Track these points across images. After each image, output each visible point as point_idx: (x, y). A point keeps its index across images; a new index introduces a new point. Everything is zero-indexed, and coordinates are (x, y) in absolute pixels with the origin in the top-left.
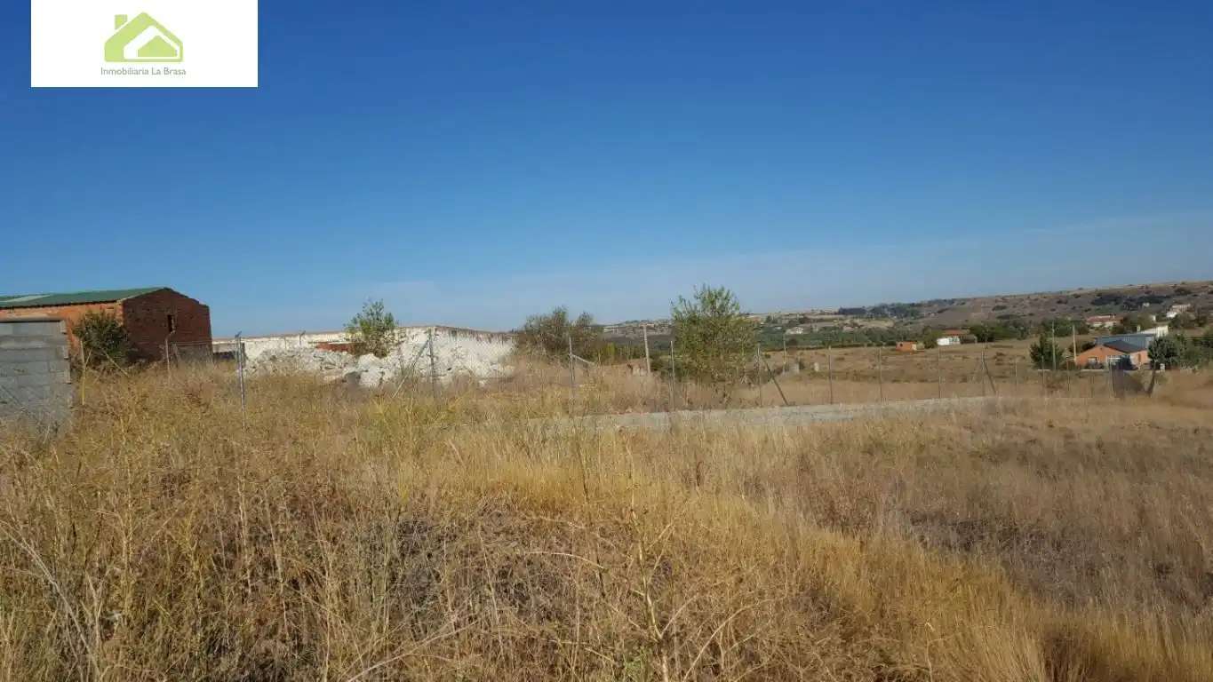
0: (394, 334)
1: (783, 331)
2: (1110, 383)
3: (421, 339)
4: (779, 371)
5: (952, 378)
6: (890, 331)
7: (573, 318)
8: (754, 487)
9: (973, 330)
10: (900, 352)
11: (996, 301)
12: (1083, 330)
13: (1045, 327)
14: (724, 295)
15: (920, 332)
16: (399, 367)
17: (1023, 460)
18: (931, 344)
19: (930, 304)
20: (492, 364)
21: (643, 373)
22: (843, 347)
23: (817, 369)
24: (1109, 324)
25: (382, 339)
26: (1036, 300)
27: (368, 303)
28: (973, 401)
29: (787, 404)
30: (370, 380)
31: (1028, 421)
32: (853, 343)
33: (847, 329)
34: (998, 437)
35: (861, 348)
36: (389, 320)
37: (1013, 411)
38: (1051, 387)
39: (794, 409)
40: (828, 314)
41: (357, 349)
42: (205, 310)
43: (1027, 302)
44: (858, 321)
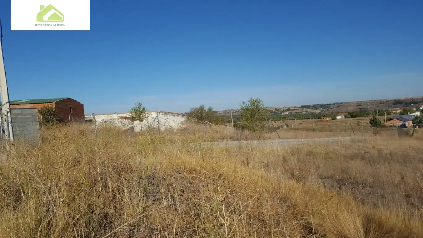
0: (145, 114)
1: (281, 113)
2: (396, 132)
3: (154, 115)
4: (279, 128)
5: (341, 130)
6: (320, 114)
7: (206, 109)
8: (267, 166)
9: (349, 113)
10: (323, 121)
11: (358, 103)
12: (389, 114)
13: (375, 112)
14: (258, 101)
15: (330, 114)
16: (147, 125)
17: (363, 158)
18: (334, 118)
19: (334, 104)
20: (179, 124)
21: (230, 128)
22: (303, 119)
23: (293, 127)
24: (398, 111)
25: (141, 115)
26: (372, 103)
27: (137, 103)
28: (346, 138)
29: (280, 139)
30: (137, 129)
31: (366, 145)
32: (306, 118)
33: (304, 113)
34: (354, 151)
35: (308, 119)
36: (144, 109)
37: (361, 142)
38: (375, 133)
39: (283, 140)
40: (297, 107)
41: (133, 119)
42: (82, 106)
43: (369, 104)
44: (308, 110)
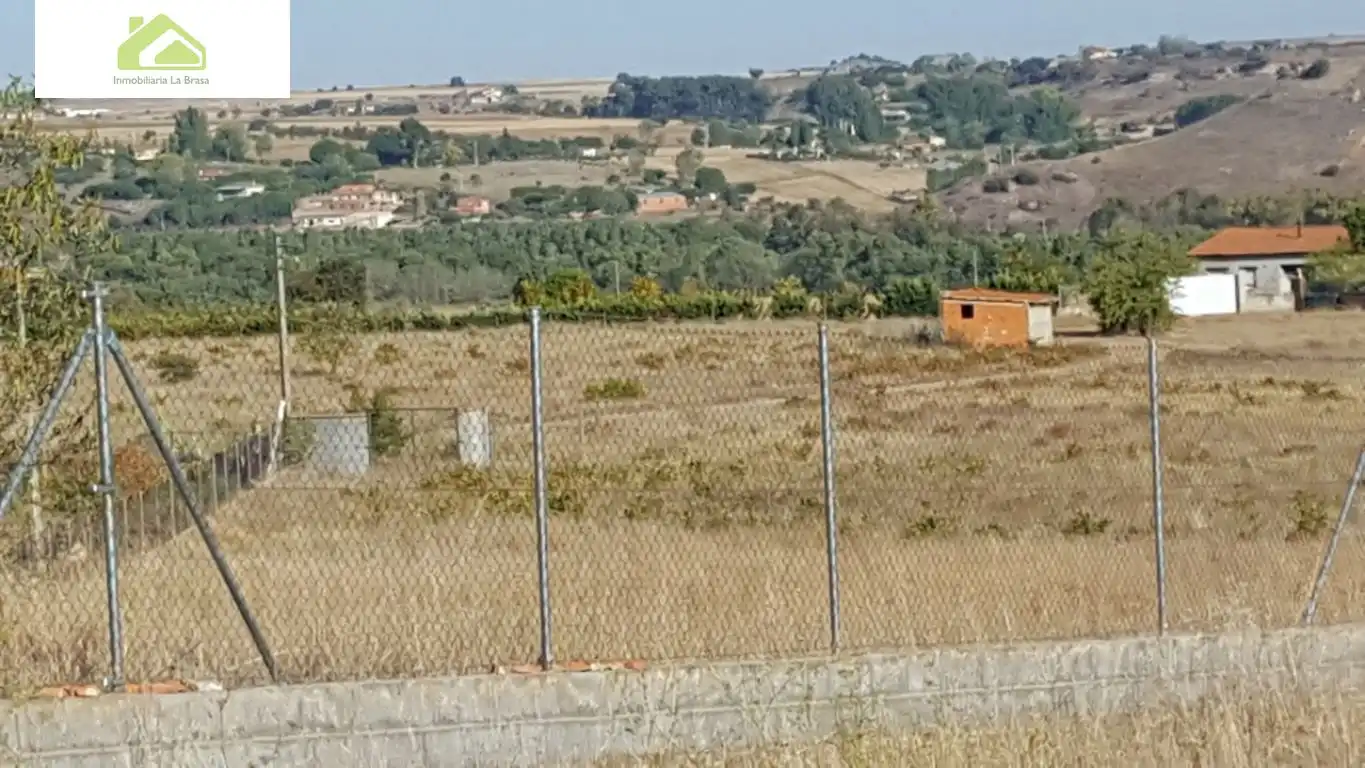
1: (277, 208)
4: (243, 464)
6: (909, 227)
15: (1073, 228)
18: (1136, 309)
19: (1135, 66)
23: (476, 452)
29: (273, 671)
33: (655, 204)
35: (738, 324)
39: (318, 700)
40: (552, 109)
